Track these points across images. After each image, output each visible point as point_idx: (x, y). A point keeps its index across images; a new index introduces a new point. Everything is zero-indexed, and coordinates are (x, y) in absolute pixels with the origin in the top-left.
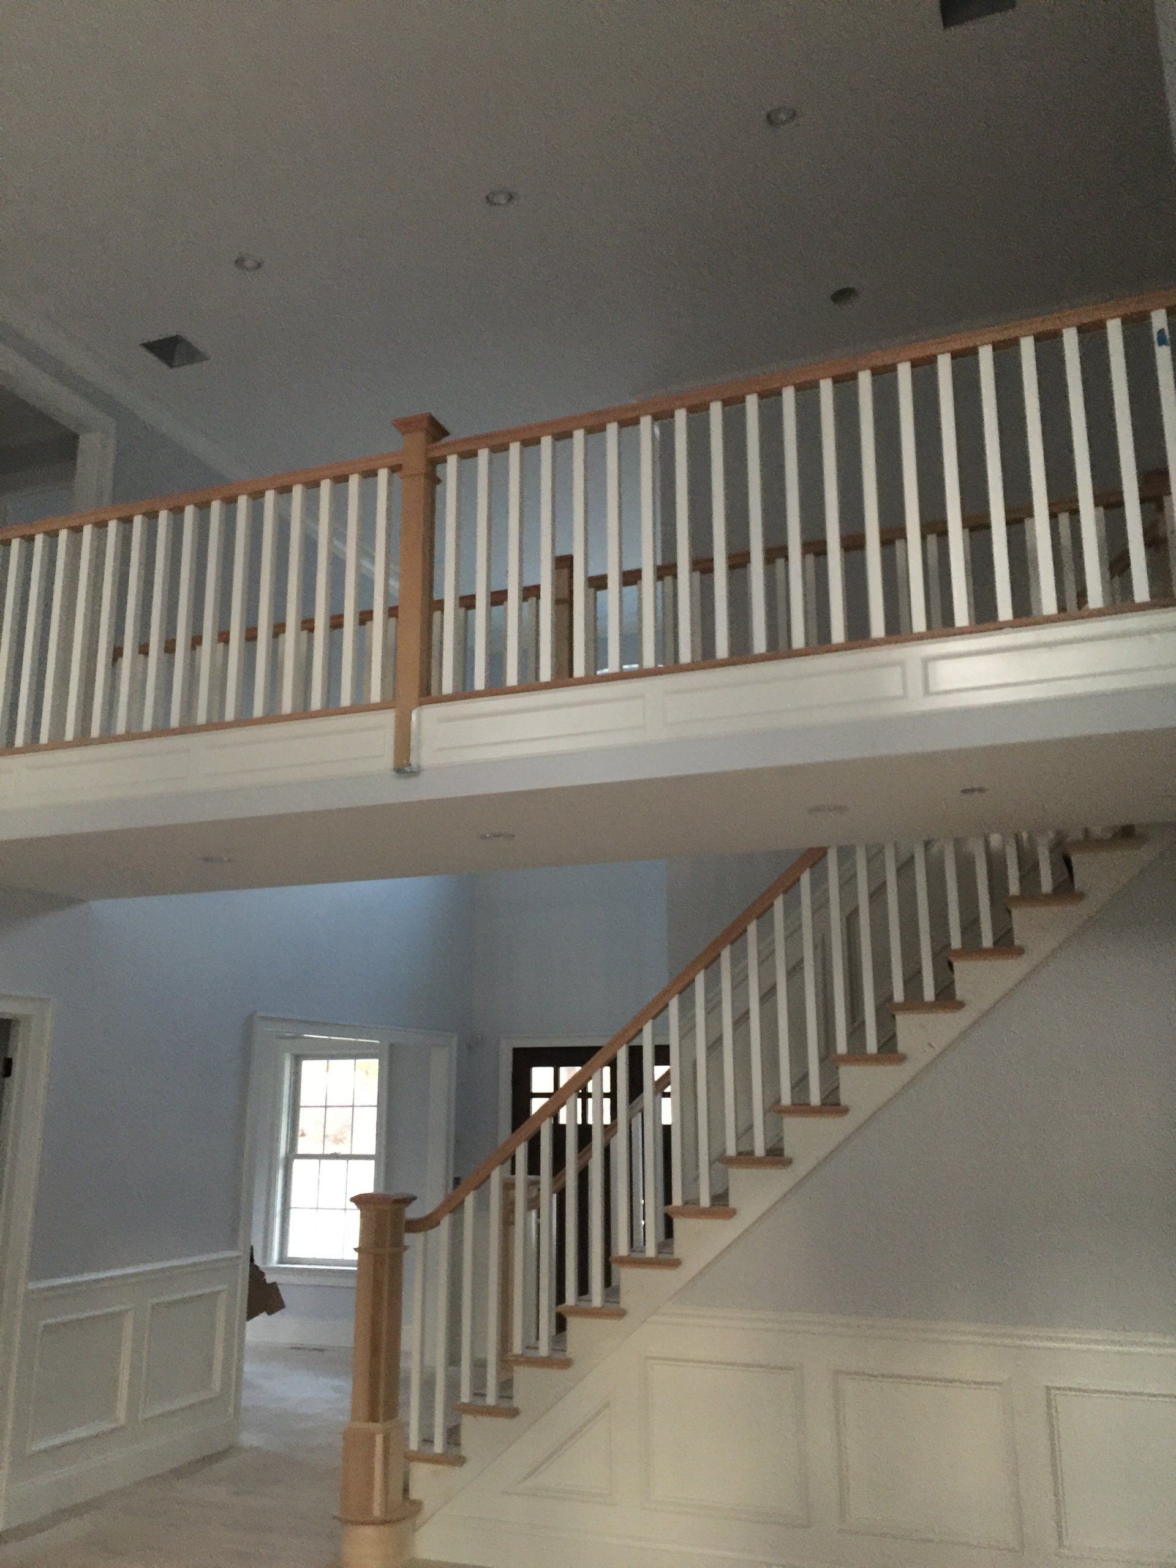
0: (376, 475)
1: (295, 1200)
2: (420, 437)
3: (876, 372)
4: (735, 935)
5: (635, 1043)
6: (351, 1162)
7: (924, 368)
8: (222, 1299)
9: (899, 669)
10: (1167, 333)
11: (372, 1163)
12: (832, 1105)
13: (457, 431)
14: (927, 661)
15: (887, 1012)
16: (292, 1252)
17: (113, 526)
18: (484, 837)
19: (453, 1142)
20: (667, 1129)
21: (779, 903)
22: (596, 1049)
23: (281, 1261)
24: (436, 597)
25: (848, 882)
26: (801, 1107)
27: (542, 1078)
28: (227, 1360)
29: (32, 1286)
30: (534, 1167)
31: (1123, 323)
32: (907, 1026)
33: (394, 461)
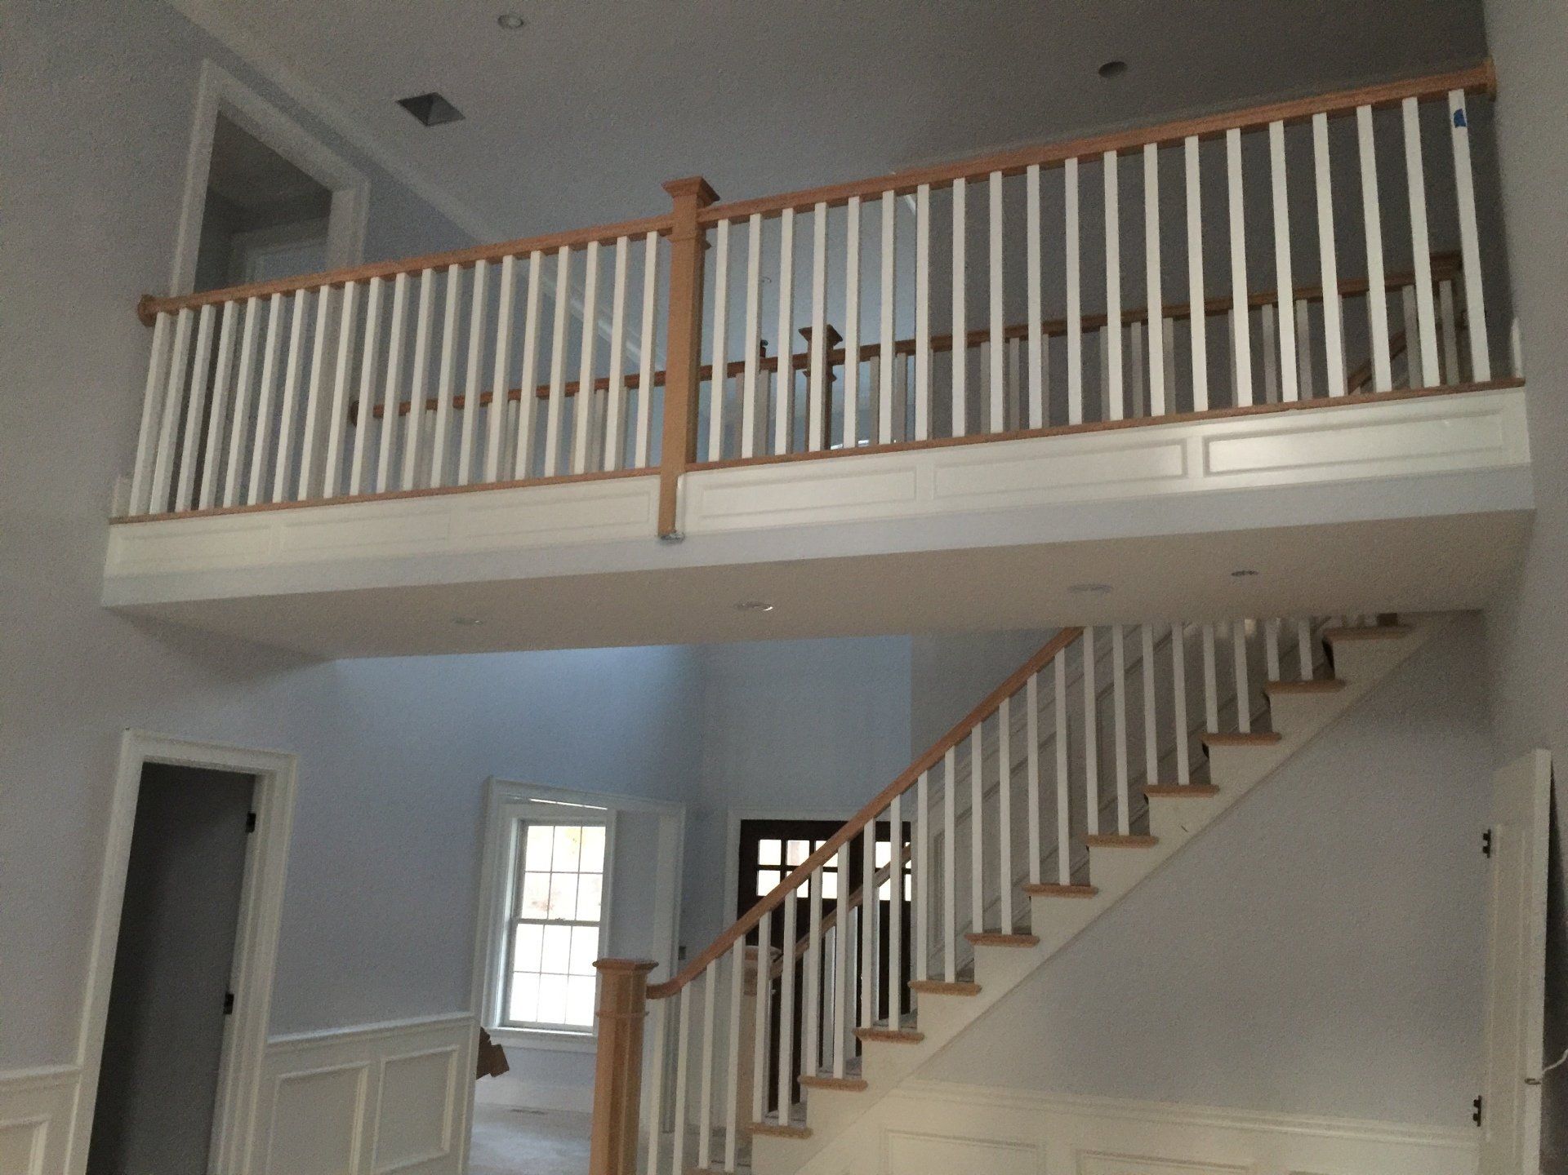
0: (645, 238)
1: (518, 964)
2: (693, 200)
3: (1162, 146)
4: (986, 713)
5: (880, 818)
6: (576, 928)
7: (1213, 142)
8: (454, 1061)
9: (1179, 447)
10: (1464, 113)
11: (596, 930)
12: (1081, 885)
13: (726, 197)
14: (1207, 441)
15: (1140, 795)
16: (515, 1015)
17: (350, 287)
18: (740, 607)
19: (679, 912)
20: (885, 905)
21: (1032, 682)
22: (844, 823)
23: (502, 1024)
24: (703, 363)
25: (1103, 657)
26: (1049, 886)
27: (769, 851)
28: (457, 1120)
29: (271, 1041)
30: (777, 938)
31: (1420, 103)
32: (1161, 809)
33: (664, 225)
